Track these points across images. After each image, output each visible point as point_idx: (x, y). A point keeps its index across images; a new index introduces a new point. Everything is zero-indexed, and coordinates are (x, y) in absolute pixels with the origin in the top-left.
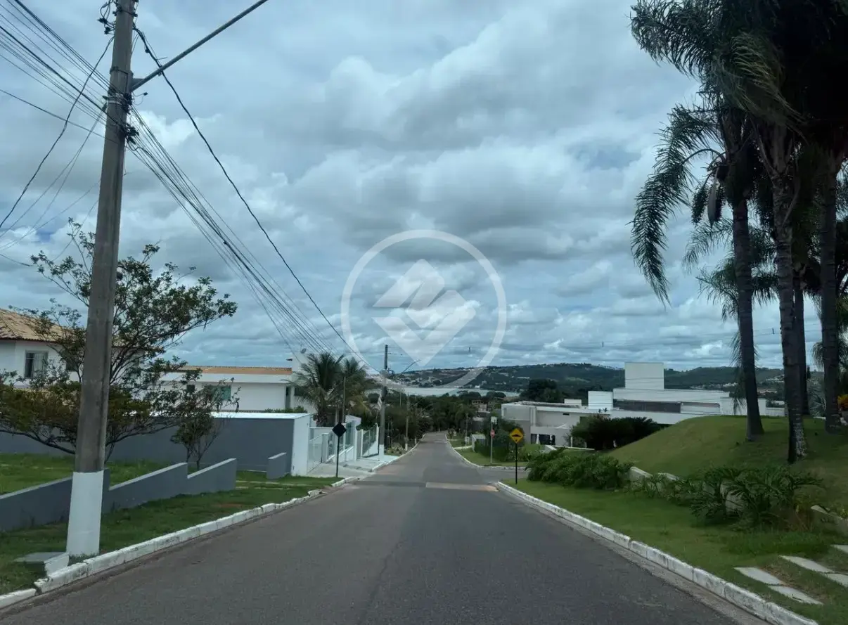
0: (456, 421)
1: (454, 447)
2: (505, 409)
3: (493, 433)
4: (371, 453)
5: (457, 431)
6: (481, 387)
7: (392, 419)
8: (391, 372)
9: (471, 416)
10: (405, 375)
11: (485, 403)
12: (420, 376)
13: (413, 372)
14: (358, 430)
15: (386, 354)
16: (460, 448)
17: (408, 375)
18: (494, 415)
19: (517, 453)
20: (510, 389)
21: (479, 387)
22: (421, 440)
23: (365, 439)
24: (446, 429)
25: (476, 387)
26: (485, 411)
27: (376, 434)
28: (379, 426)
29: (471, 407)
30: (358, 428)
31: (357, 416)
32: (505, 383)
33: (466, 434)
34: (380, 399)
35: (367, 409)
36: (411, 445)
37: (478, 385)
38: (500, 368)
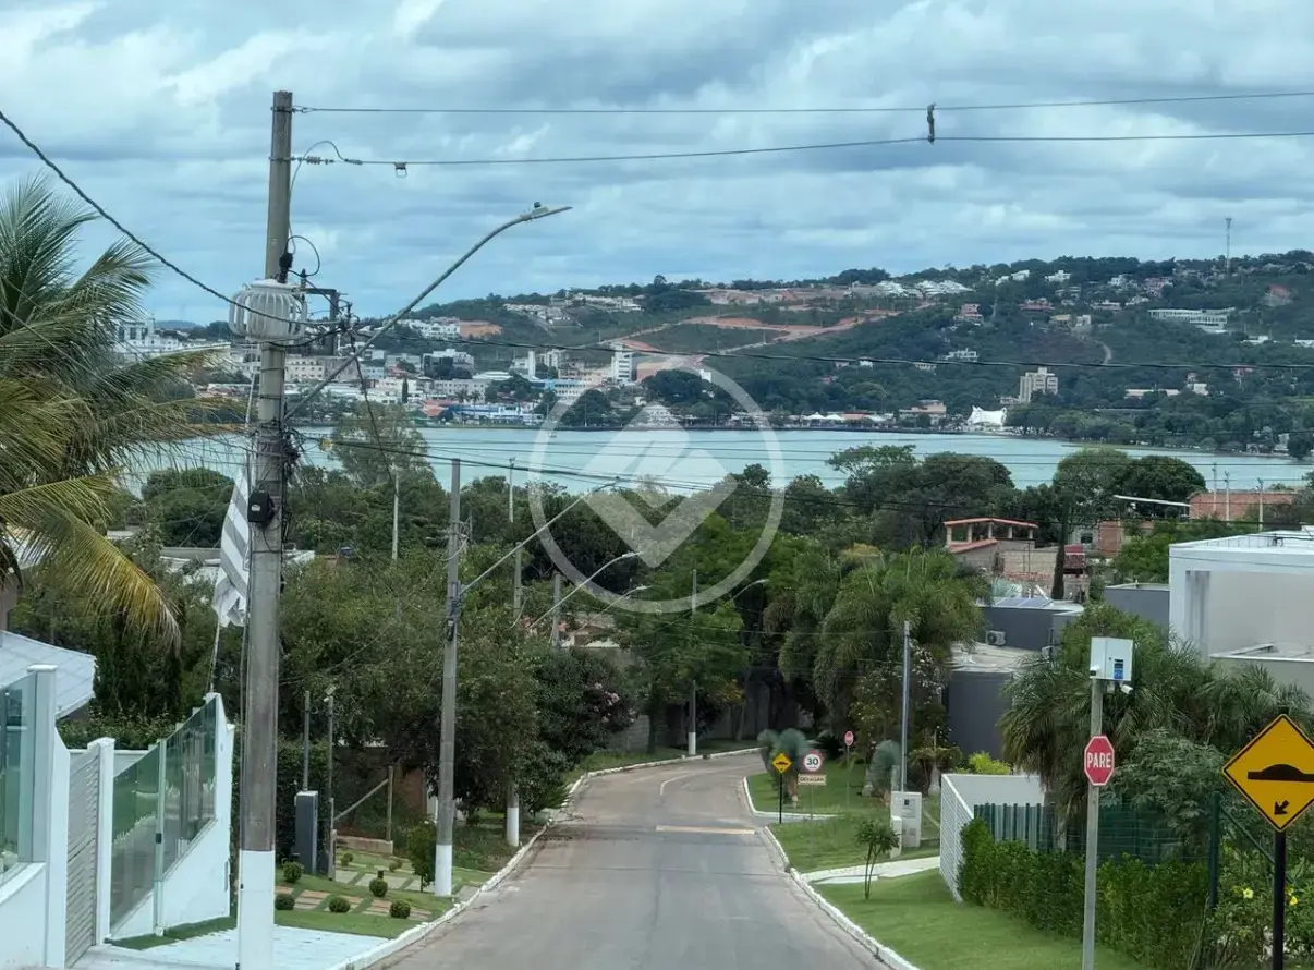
0: (822, 678)
1: (805, 867)
2: (1199, 581)
3: (1099, 761)
4: (173, 920)
5: (832, 750)
6: (1011, 422)
7: (331, 659)
8: (318, 308)
9: (933, 634)
10: (427, 330)
11: (1043, 540)
12: (540, 340)
13: (491, 308)
14: (73, 741)
15: (282, 161)
16: (850, 875)
17: (452, 329)
18: (1110, 626)
19: (1280, 900)
20: (1237, 438)
21: (997, 417)
22: (553, 816)
23: (126, 814)
24: (750, 739)
25: (978, 415)
26: (1043, 599)
27: (209, 771)
28: (234, 711)
29: (936, 574)
30: (76, 730)
31: (63, 641)
32: (1200, 389)
33: (899, 772)
34: (237, 519)
35: (138, 582)
36: (481, 850)
37: (991, 406)
38: (1167, 268)
